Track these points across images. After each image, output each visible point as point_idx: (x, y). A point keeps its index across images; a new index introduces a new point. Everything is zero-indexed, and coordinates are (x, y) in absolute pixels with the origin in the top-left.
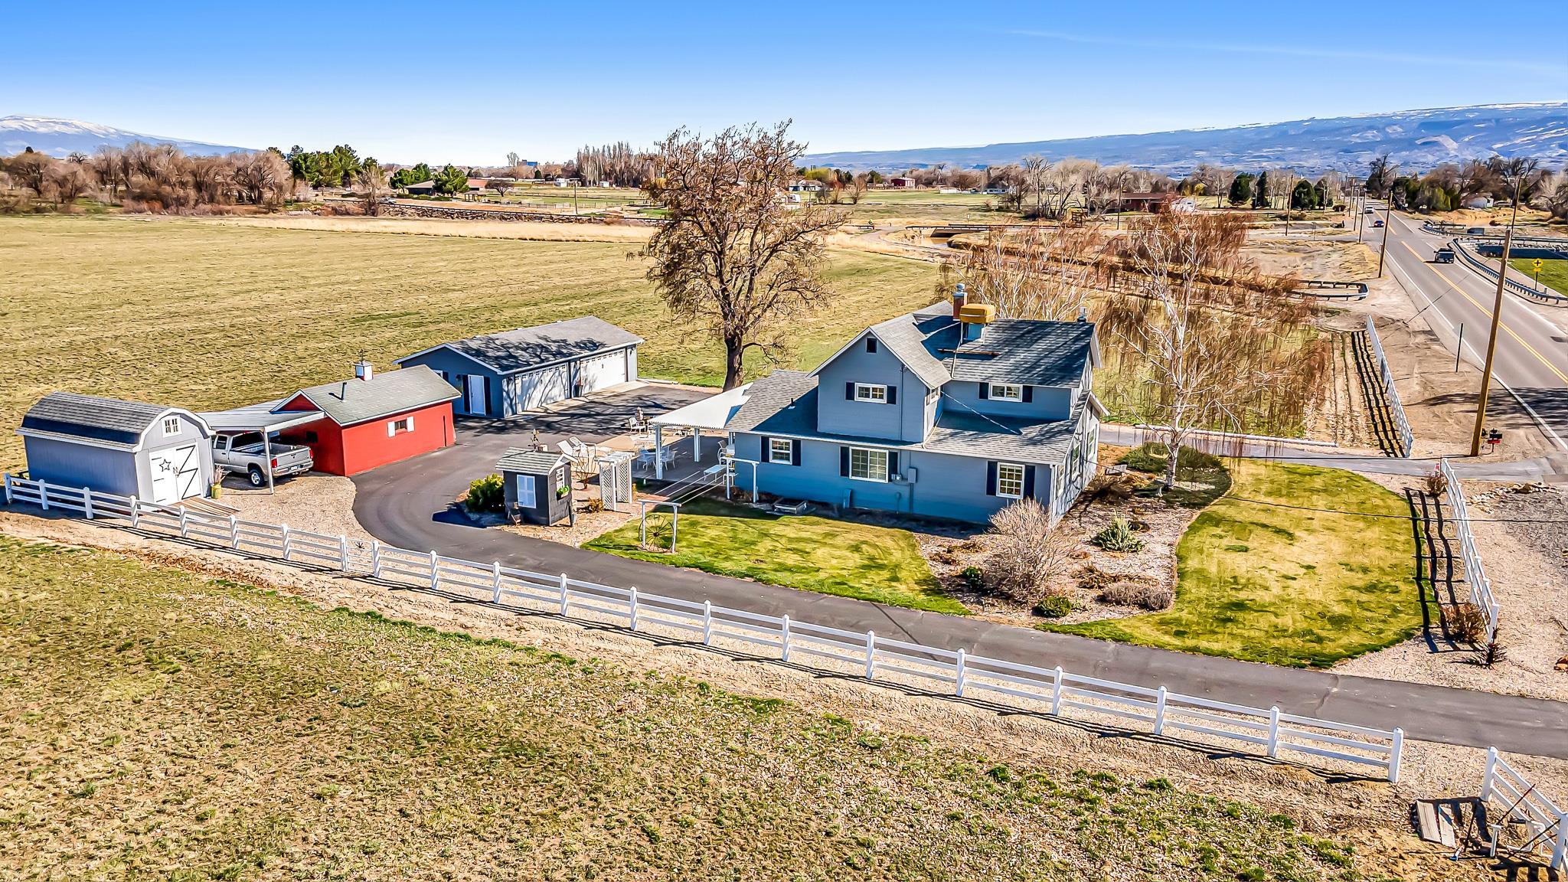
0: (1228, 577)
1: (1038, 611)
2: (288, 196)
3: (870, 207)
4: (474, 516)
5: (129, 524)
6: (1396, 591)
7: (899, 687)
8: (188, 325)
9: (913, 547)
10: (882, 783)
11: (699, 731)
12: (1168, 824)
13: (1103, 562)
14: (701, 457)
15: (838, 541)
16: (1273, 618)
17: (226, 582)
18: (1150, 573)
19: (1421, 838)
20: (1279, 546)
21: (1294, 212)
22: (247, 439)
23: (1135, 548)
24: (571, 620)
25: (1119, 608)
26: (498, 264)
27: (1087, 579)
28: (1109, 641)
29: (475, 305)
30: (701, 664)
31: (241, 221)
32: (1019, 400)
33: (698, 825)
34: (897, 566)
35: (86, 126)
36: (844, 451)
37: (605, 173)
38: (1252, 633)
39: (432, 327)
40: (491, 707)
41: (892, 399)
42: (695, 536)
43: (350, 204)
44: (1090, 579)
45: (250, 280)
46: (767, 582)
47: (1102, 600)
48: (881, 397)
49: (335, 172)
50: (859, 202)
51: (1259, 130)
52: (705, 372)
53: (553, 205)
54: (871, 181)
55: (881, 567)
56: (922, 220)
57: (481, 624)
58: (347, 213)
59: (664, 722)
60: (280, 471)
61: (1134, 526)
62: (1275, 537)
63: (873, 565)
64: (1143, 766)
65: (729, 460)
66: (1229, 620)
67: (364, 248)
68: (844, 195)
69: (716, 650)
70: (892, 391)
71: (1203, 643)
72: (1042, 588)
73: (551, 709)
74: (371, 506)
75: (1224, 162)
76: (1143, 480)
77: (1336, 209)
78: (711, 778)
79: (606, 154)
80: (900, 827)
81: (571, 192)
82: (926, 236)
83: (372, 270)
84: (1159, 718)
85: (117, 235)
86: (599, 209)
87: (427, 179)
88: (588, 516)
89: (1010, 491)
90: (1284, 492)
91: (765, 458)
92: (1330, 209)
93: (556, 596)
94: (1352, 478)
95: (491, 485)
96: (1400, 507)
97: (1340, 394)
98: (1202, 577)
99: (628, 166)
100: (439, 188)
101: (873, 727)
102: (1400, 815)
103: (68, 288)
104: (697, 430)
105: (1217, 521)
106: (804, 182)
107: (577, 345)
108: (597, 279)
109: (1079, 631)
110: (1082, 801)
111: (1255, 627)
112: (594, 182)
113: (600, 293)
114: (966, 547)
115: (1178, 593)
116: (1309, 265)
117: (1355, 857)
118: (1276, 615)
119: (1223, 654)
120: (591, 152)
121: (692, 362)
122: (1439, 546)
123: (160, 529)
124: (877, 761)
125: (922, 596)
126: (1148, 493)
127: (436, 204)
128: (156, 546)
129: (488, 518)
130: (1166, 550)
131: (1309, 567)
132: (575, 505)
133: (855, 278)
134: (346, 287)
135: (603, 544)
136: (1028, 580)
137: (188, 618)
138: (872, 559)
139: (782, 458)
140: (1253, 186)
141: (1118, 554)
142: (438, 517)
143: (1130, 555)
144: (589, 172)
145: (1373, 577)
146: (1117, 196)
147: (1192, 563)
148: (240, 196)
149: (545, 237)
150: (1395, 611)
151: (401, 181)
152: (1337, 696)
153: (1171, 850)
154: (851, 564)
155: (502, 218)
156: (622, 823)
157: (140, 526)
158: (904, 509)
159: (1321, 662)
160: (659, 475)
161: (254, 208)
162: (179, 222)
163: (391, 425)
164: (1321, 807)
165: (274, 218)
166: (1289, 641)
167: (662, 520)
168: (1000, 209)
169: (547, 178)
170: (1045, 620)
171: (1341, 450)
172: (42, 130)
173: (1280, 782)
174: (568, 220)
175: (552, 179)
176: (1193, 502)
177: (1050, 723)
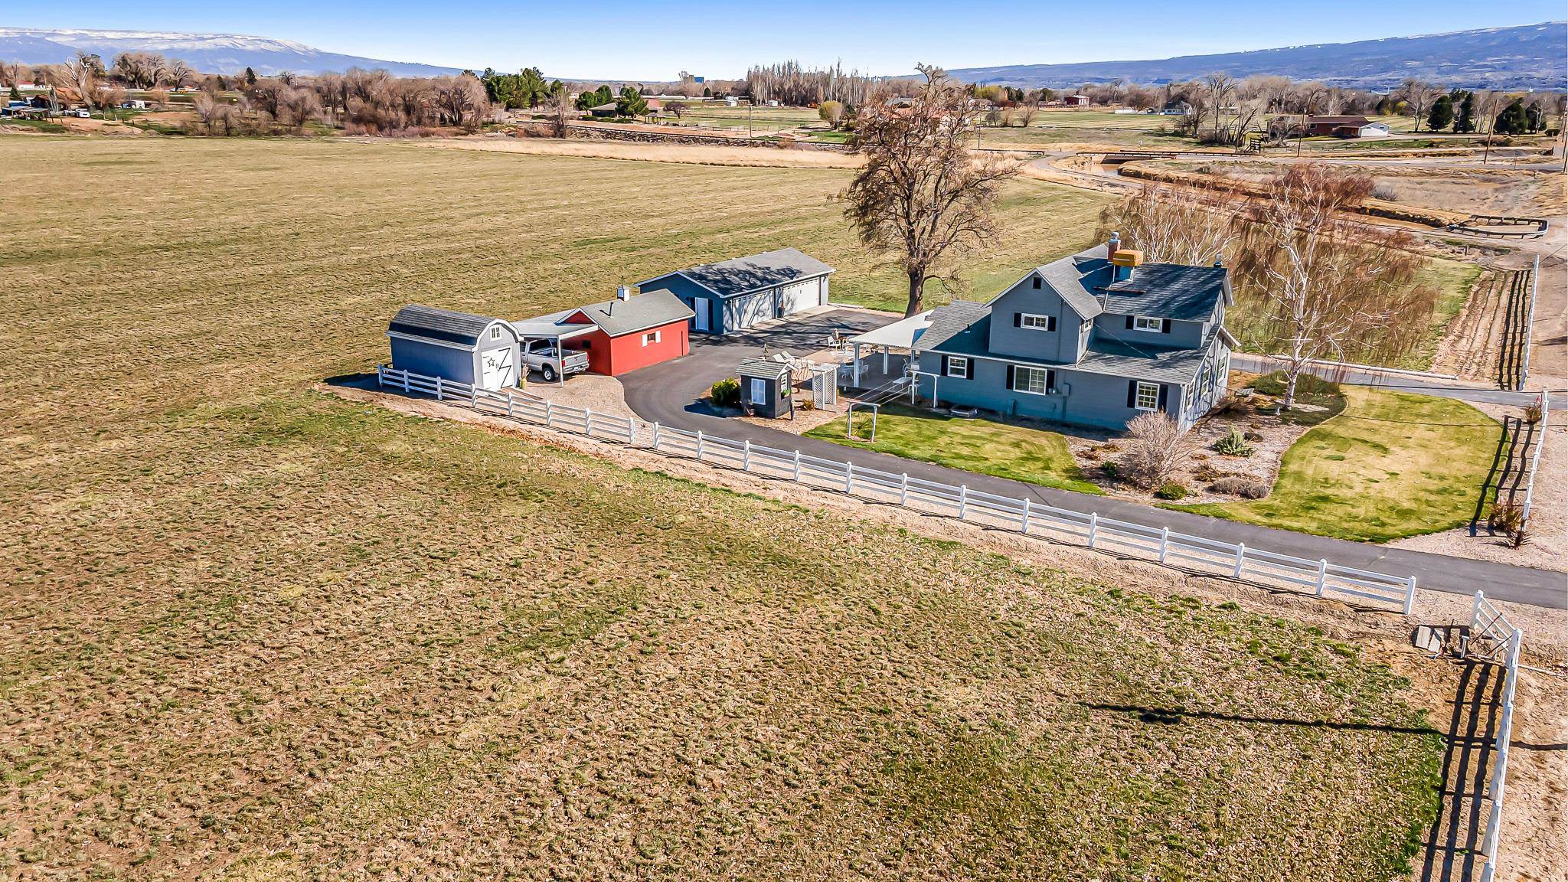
0: (1320, 478)
1: (1159, 495)
2: (485, 119)
3: (1040, 131)
4: (716, 409)
5: (470, 405)
6: (1463, 494)
7: (1047, 539)
8: (442, 246)
9: (1064, 446)
10: (1030, 593)
11: (902, 556)
12: (1231, 628)
13: (1217, 463)
14: (889, 370)
15: (1003, 439)
16: (1349, 509)
17: (552, 447)
18: (1255, 473)
19: (1414, 646)
20: (1373, 458)
21: (1500, 137)
22: (540, 344)
23: (1245, 454)
24: (801, 484)
25: (1224, 496)
26: (687, 190)
27: (1202, 474)
28: (1211, 517)
29: (674, 232)
30: (899, 518)
31: (445, 143)
32: (1159, 331)
33: (905, 607)
34: (1050, 459)
35: (288, 43)
36: (1010, 368)
37: (775, 92)
38: (1329, 518)
39: (643, 252)
40: (756, 534)
41: (1052, 327)
42: (889, 431)
43: (541, 126)
44: (1203, 474)
45: (476, 203)
46: (946, 466)
47: (1212, 490)
48: (1043, 325)
49: (525, 94)
50: (1030, 125)
51: (1484, 36)
52: (887, 298)
53: (728, 127)
54: (1043, 99)
55: (1037, 459)
56: (1094, 146)
57: (738, 484)
58: (538, 135)
59: (878, 551)
60: (567, 369)
61: (1247, 437)
62: (1372, 451)
63: (1030, 457)
64: (1221, 596)
65: (914, 373)
66: (1313, 508)
67: (562, 172)
68: (1015, 115)
69: (910, 509)
70: (1052, 321)
71: (1286, 523)
72: (1164, 479)
73: (798, 539)
74: (639, 398)
75: (1440, 73)
76: (1266, 401)
77: (1549, 133)
78: (912, 583)
79: (776, 71)
80: (1043, 618)
81: (745, 113)
82: (1096, 163)
83: (577, 194)
84: (1238, 566)
85: (348, 158)
86: (771, 132)
87: (609, 100)
88: (803, 412)
89: (1146, 405)
90: (1392, 415)
91: (944, 372)
92: (1543, 133)
93: (791, 467)
94: (1459, 406)
95: (729, 386)
96: (1494, 433)
97: (1481, 332)
98: (1299, 477)
99: (797, 85)
100: (622, 110)
101: (1026, 562)
102: (1404, 633)
103: (334, 210)
104: (887, 347)
105: (1323, 436)
106: (973, 101)
107: (779, 272)
108: (779, 207)
109: (1188, 510)
110: (1172, 612)
111: (1332, 514)
112: (764, 102)
113: (782, 221)
114: (1107, 448)
115: (1275, 488)
116: (1501, 197)
117: (1361, 653)
118: (1353, 506)
119: (1302, 530)
120: (761, 70)
121: (874, 289)
122: (1517, 463)
123: (493, 409)
124: (1028, 581)
125: (1068, 481)
126: (1270, 412)
127: (619, 127)
128: (494, 421)
129: (727, 411)
130: (1274, 457)
131: (1393, 474)
132: (794, 404)
133: (1022, 207)
134: (559, 212)
135: (819, 433)
136: (1153, 472)
137: (536, 470)
138: (1029, 453)
139: (958, 373)
140: (1456, 109)
141: (1232, 457)
142: (688, 408)
143: (1242, 459)
144: (759, 91)
145: (1445, 484)
146: (1302, 120)
147: (1293, 467)
148: (442, 118)
149: (725, 162)
150: (1456, 508)
151: (585, 103)
152: (1384, 561)
153: (1230, 641)
154: (1012, 456)
155: (681, 141)
156: (855, 604)
157: (478, 406)
158: (1057, 417)
159: (1376, 539)
160: (856, 384)
161: (455, 129)
162: (394, 145)
163: (645, 337)
164: (1348, 627)
165: (474, 140)
166: (1357, 524)
167: (861, 417)
168: (1176, 134)
169: (717, 96)
170: (1164, 501)
171: (1459, 382)
172: (250, 48)
173: (1321, 611)
174: (742, 143)
175: (721, 98)
176: (1305, 420)
177: (1156, 567)
